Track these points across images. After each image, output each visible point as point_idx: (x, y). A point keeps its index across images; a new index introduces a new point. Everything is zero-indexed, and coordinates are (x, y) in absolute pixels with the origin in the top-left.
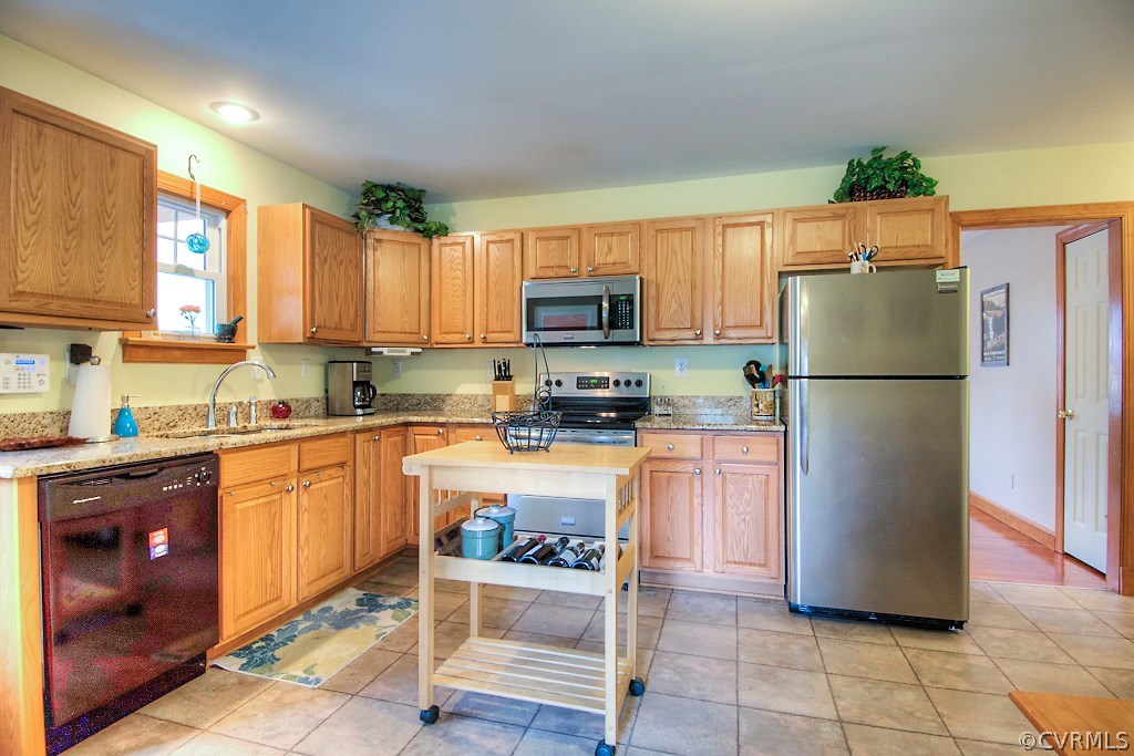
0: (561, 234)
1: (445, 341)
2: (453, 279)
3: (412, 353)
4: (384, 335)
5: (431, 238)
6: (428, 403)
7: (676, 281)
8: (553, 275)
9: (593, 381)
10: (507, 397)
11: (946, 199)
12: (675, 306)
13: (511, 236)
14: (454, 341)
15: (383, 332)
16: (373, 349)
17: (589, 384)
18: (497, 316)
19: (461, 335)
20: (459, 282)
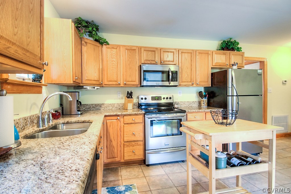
0: (152, 49)
1: (109, 84)
2: (112, 61)
3: (97, 88)
4: (88, 81)
5: (102, 45)
6: (94, 107)
7: (187, 68)
8: (150, 63)
9: (156, 98)
10: (132, 104)
11: (244, 53)
12: (186, 75)
13: (135, 48)
14: (113, 84)
15: (88, 80)
16: (84, 87)
17: (155, 99)
18: (130, 76)
19: (115, 82)
20: (115, 63)
